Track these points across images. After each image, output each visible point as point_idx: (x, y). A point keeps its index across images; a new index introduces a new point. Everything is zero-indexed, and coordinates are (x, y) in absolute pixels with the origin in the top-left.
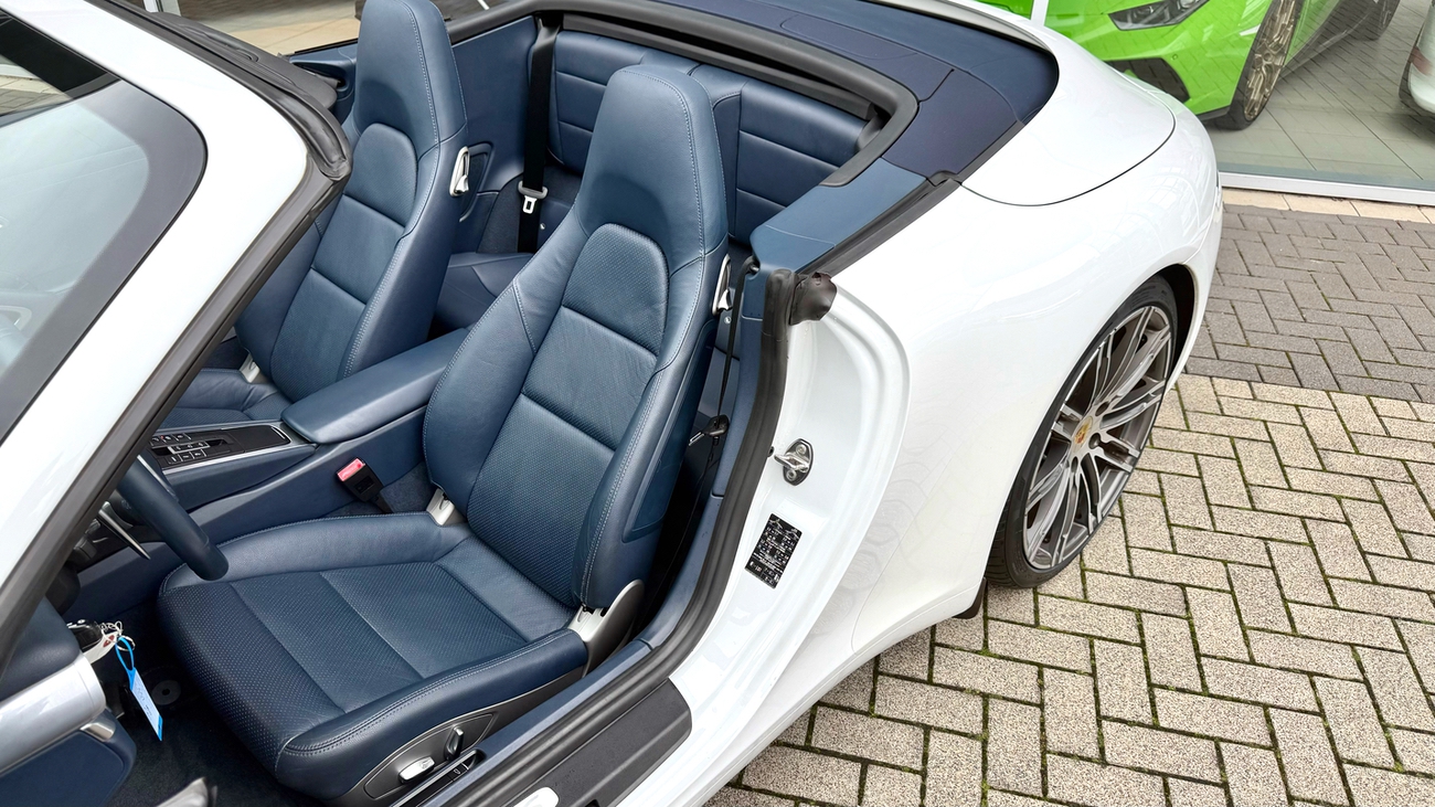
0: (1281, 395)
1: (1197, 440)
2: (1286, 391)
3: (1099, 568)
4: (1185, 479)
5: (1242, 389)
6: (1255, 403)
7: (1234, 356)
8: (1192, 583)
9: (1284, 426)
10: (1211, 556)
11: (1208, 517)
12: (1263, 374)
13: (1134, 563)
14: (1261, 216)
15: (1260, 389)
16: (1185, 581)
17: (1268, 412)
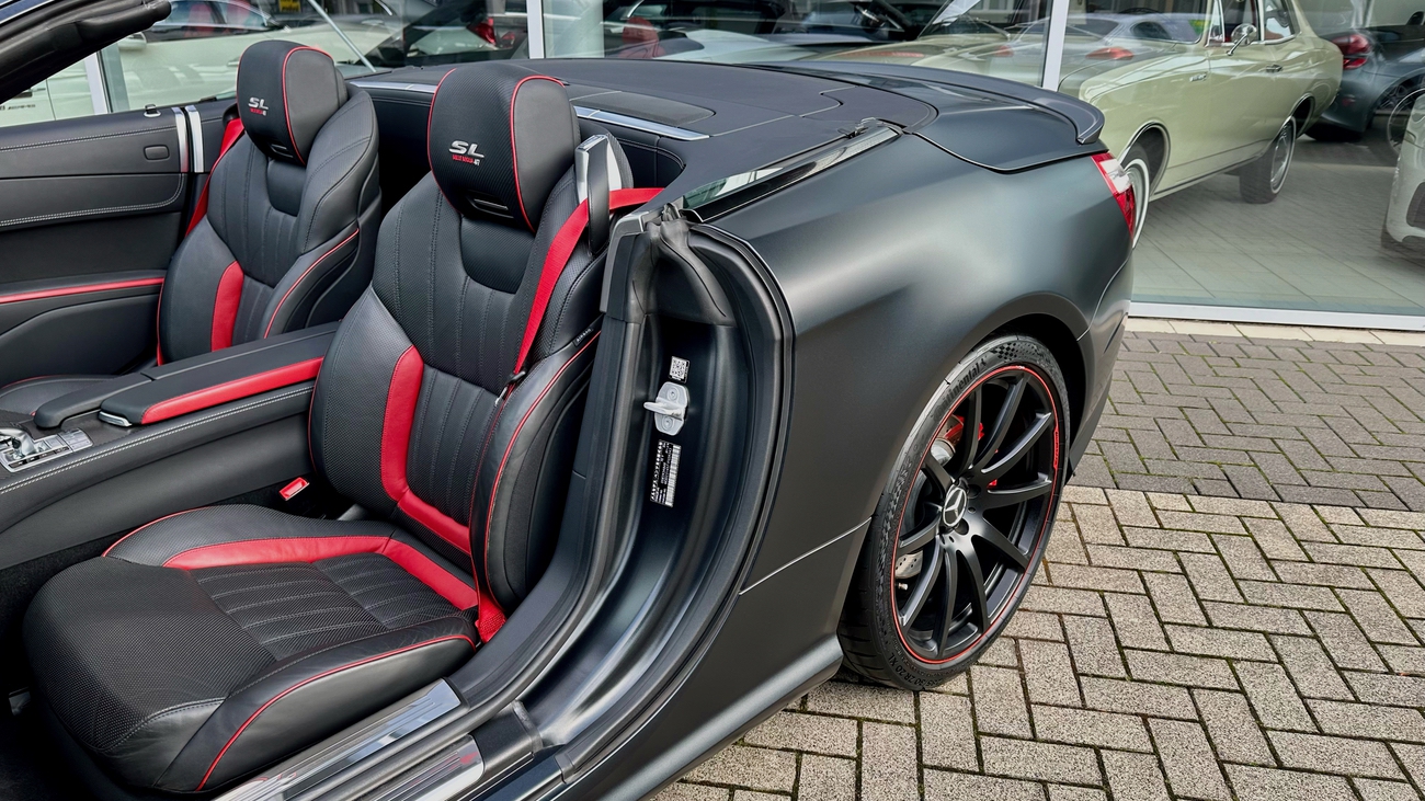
0: (1393, 520)
1: (1326, 571)
2: (1396, 515)
3: (1280, 726)
4: (1333, 615)
5: (1348, 516)
6: (1369, 529)
7: (1326, 482)
8: (1394, 737)
9: (1412, 552)
10: (1401, 704)
11: (1376, 657)
12: (1364, 499)
13: (1319, 718)
14: (1291, 347)
15: (1369, 514)
16: (1385, 736)
17: (1386, 539)
